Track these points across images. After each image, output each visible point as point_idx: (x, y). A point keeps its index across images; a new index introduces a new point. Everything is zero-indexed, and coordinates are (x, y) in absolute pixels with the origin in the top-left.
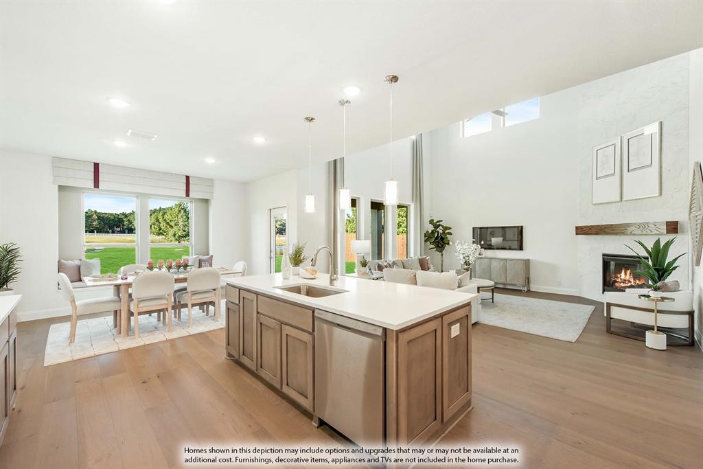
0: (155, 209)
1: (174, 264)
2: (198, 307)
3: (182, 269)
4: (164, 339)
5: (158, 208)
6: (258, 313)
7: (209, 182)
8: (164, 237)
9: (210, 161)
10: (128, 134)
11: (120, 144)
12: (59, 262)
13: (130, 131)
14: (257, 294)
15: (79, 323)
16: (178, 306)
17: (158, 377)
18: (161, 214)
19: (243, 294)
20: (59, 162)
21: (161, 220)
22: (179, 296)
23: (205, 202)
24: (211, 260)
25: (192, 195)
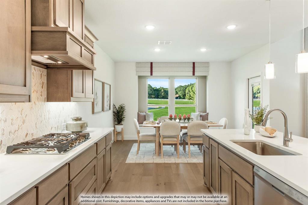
0: (189, 85)
1: (182, 117)
2: (197, 146)
3: (186, 121)
4: (174, 162)
5: (190, 84)
6: (219, 158)
7: (206, 64)
8: (192, 101)
9: (203, 50)
10: (159, 44)
11: (157, 50)
12: (138, 113)
13: (159, 42)
14: (219, 144)
15: (141, 144)
16: (184, 143)
17: (165, 184)
18: (191, 87)
19: (212, 142)
20: (139, 64)
21: (191, 91)
22: (184, 137)
23: (205, 78)
24: (208, 116)
25: (196, 74)
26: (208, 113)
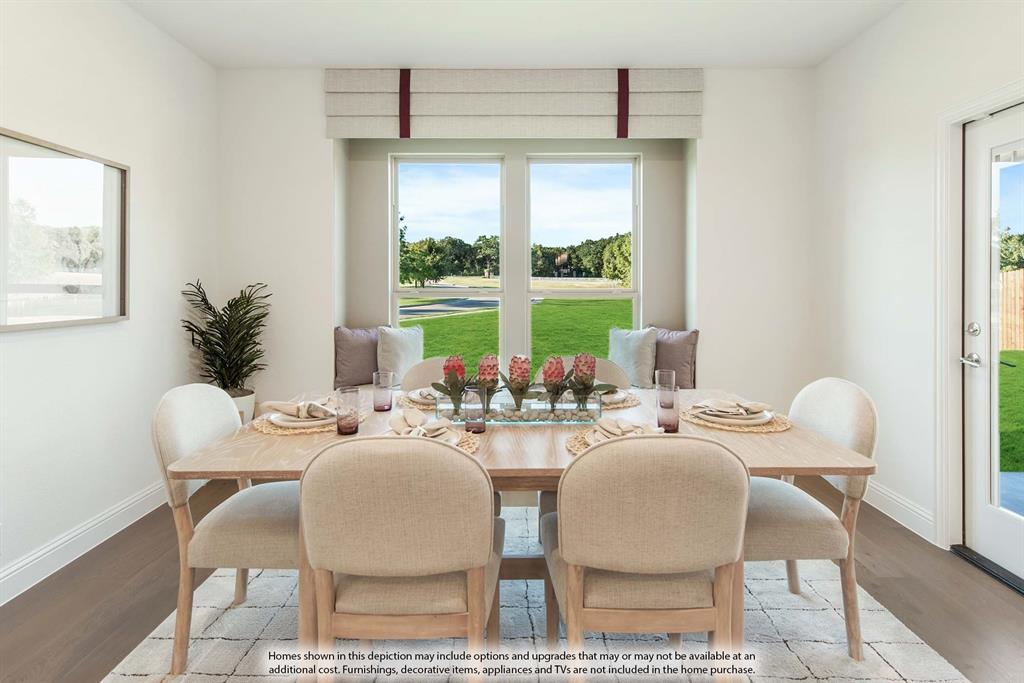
0: (612, 238)
5: (614, 235)
7: (688, 81)
8: (620, 281)
12: (338, 329)
18: (617, 243)
20: (340, 81)
21: (616, 253)
23: (676, 150)
24: (694, 345)
25: (635, 130)
26: (696, 333)
